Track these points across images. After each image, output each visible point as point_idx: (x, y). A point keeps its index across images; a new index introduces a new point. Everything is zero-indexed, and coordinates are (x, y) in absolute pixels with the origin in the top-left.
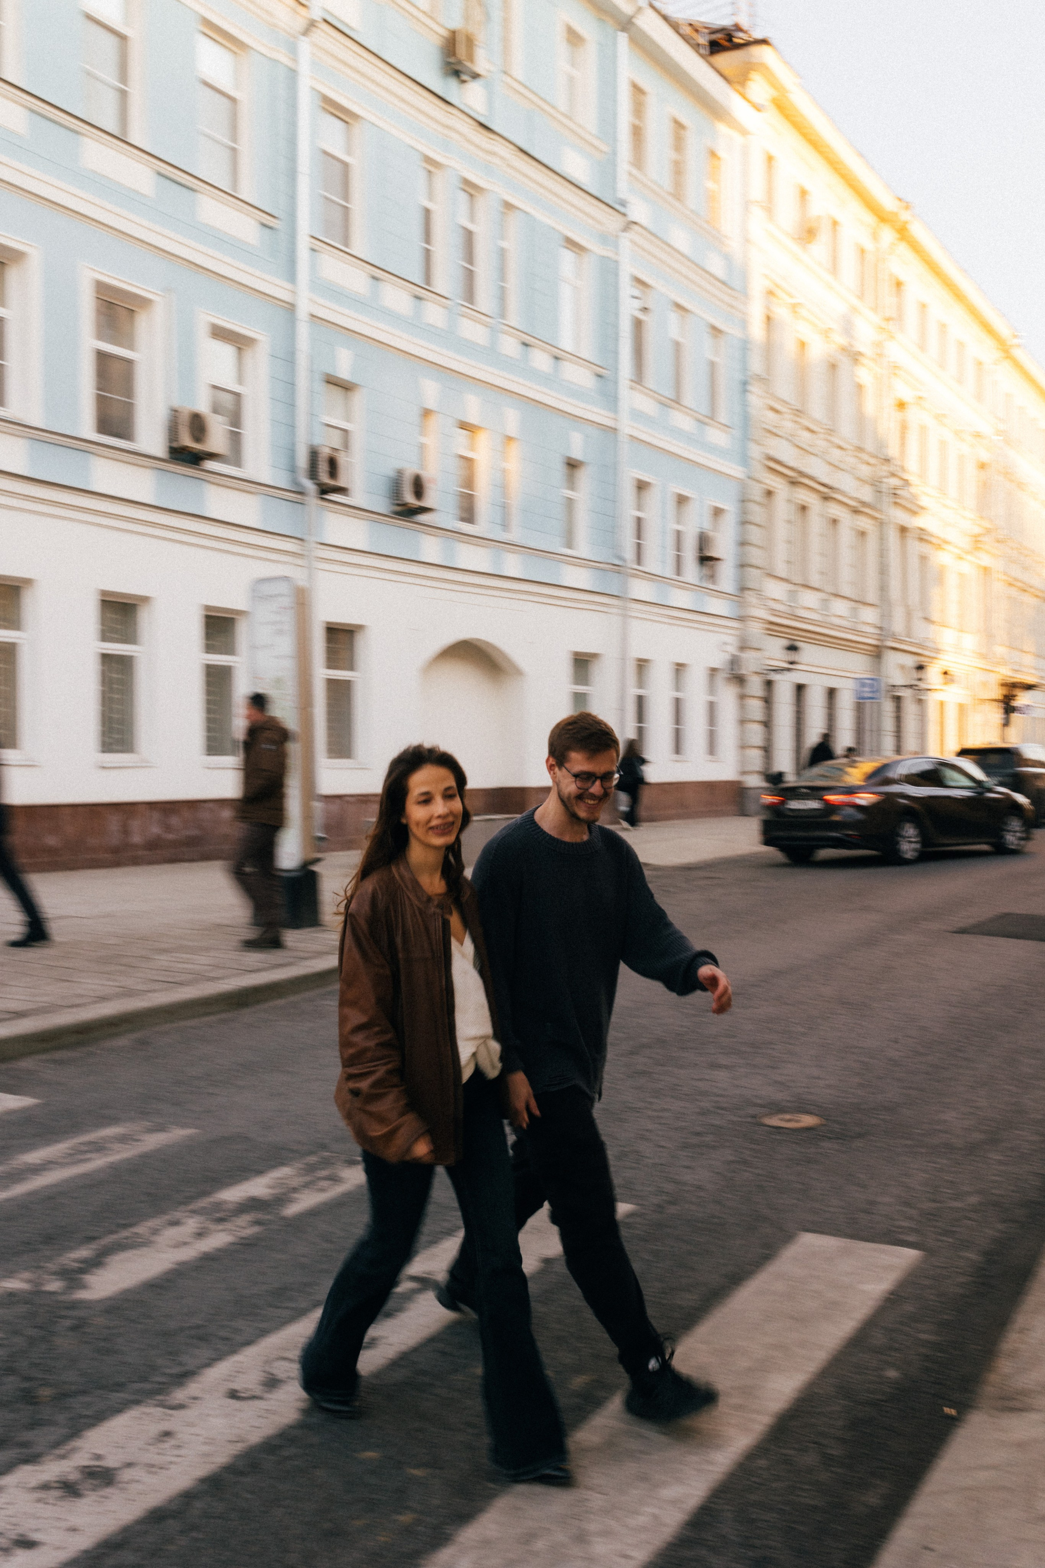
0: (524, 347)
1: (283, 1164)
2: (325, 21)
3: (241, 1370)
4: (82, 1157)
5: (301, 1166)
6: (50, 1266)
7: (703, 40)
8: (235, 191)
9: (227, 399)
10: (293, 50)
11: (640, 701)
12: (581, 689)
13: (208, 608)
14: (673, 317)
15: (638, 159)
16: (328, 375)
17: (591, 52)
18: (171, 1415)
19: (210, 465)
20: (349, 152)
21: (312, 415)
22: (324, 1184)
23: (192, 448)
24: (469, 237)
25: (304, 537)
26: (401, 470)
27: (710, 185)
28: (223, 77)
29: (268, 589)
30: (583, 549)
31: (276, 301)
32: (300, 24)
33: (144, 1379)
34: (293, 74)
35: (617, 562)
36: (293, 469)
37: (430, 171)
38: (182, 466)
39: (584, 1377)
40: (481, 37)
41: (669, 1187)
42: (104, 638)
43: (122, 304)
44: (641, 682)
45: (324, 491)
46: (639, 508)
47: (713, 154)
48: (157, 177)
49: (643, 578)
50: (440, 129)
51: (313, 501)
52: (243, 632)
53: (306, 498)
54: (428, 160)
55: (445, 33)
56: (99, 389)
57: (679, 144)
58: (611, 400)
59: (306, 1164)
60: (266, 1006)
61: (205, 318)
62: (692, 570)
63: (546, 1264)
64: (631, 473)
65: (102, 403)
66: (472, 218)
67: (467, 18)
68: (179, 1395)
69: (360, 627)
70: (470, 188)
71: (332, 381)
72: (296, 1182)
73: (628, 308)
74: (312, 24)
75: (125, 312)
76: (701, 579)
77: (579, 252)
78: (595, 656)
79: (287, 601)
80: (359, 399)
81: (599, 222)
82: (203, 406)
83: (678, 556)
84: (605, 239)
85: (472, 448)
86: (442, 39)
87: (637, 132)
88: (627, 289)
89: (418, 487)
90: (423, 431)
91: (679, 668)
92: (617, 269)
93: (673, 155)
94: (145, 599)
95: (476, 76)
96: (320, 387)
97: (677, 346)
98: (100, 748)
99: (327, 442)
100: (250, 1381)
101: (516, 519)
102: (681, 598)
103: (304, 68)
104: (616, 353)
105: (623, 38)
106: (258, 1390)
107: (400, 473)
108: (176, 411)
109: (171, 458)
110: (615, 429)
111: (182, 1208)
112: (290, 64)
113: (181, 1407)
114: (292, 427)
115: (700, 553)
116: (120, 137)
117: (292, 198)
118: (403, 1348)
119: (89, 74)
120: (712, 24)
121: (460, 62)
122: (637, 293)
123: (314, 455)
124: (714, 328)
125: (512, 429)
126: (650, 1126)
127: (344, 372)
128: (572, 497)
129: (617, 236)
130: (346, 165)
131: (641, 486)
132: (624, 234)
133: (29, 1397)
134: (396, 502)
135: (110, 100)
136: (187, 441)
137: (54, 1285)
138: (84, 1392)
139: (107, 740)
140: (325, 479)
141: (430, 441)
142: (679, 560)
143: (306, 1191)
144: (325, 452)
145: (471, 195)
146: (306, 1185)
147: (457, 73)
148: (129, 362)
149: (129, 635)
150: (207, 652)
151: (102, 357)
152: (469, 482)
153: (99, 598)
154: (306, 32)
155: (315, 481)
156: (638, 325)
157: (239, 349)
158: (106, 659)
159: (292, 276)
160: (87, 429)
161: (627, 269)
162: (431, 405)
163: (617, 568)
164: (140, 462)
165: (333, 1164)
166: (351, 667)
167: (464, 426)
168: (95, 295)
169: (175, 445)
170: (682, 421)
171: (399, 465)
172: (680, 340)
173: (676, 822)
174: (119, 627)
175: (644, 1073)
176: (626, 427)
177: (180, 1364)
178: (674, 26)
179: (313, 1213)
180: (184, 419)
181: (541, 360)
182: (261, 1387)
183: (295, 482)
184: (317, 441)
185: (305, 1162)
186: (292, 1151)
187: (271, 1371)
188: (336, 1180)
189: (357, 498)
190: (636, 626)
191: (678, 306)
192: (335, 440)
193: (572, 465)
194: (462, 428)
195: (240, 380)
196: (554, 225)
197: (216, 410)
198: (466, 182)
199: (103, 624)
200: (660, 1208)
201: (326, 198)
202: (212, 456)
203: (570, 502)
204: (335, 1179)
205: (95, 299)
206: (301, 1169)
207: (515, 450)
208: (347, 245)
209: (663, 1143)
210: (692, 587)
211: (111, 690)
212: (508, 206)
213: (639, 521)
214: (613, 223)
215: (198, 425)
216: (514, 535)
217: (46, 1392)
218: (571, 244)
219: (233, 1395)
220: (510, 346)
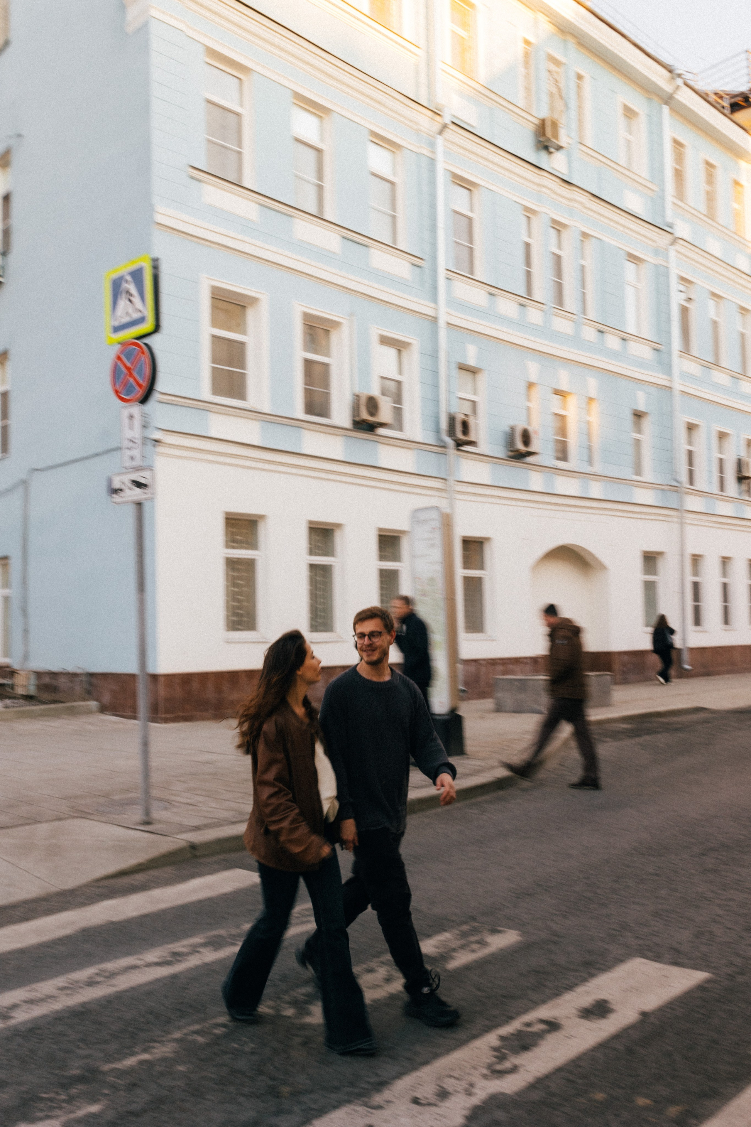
0: (600, 334)
1: (445, 930)
2: (453, 123)
3: (421, 1083)
4: (304, 919)
5: (458, 932)
6: (286, 998)
7: (726, 104)
8: (395, 244)
9: (392, 386)
10: (432, 145)
11: (696, 586)
12: (650, 578)
13: (380, 530)
14: (711, 304)
15: (680, 193)
16: (460, 364)
17: (642, 121)
18: (372, 1113)
19: (381, 431)
20: (471, 210)
21: (449, 391)
22: (475, 946)
23: (369, 420)
24: (558, 259)
25: (448, 478)
26: (513, 426)
27: (736, 206)
28: (385, 170)
29: (422, 516)
30: (648, 475)
31: (423, 316)
32: (437, 127)
33: (352, 1084)
34: (432, 161)
35: (675, 484)
36: (438, 431)
37: (529, 217)
38: (363, 433)
39: (678, 1107)
40: (562, 121)
41: (738, 961)
42: (311, 552)
43: (321, 327)
44: (696, 572)
45: (459, 444)
46: (690, 443)
47: (737, 183)
48: (342, 239)
49: (695, 495)
50: (535, 187)
51: (452, 450)
52: (405, 545)
53: (447, 450)
54: (527, 209)
55: (536, 122)
56: (306, 384)
57: (710, 179)
58: (667, 368)
59: (461, 931)
60: (429, 812)
61: (375, 332)
62: (732, 487)
63: (643, 1016)
64: (682, 419)
65: (309, 394)
66: (560, 246)
67: (552, 108)
68: (378, 1099)
69: (488, 539)
70: (558, 226)
71: (463, 368)
72: (456, 944)
73: (677, 299)
74: (445, 126)
75: (321, 332)
76: (740, 493)
77: (638, 263)
78: (660, 553)
79: (437, 524)
80: (482, 379)
81: (654, 241)
82: (375, 392)
83: (721, 477)
84: (656, 252)
85: (564, 408)
86: (535, 126)
87: (679, 175)
88: (675, 285)
89: (526, 438)
90: (528, 398)
91: (725, 561)
92: (668, 272)
93: (707, 188)
94: (339, 526)
95: (559, 148)
96: (455, 372)
97: (715, 323)
98: (309, 629)
99: (461, 411)
100: (427, 1092)
101: (597, 457)
102: (725, 508)
103: (440, 157)
104: (669, 333)
105: (666, 109)
106: (433, 1099)
107: (513, 429)
108: (358, 396)
109: (354, 428)
110: (670, 388)
111: (376, 959)
112: (429, 154)
113: (379, 1107)
114: (436, 401)
115: (738, 474)
116: (318, 216)
117: (434, 244)
118: (539, 1075)
119: (296, 176)
120: (733, 91)
121: (549, 140)
122: (682, 288)
123: (452, 420)
124: (742, 308)
125: (593, 393)
126: (720, 912)
127: (472, 362)
128: (639, 438)
129: (666, 250)
130: (470, 219)
131: (691, 428)
132: (672, 247)
133: (274, 1092)
134: (510, 449)
135: (311, 192)
136: (365, 415)
137: (289, 1012)
138: (312, 1092)
139: (314, 623)
140: (460, 435)
141: (534, 405)
142: (722, 480)
143: (462, 951)
144: (460, 417)
145: (559, 231)
146: (463, 947)
147: (546, 148)
148: (326, 365)
149: (327, 550)
150: (380, 560)
151: (308, 364)
152: (562, 431)
153: (308, 525)
154: (441, 133)
155: (453, 438)
156: (684, 311)
157: (399, 351)
158: (313, 567)
159: (434, 298)
160: (299, 412)
161: (674, 272)
162: (533, 379)
163: (676, 488)
164: (336, 432)
165: (481, 932)
166: (482, 567)
167: (557, 392)
168: (303, 322)
169: (357, 419)
170: (720, 378)
171: (512, 423)
172: (717, 319)
173: (727, 676)
174: (320, 545)
175: (715, 871)
176: (678, 385)
177: (377, 1075)
178: (704, 97)
179: (467, 968)
180: (363, 401)
181: (612, 342)
182: (435, 1097)
183: (440, 439)
184: (453, 410)
185: (460, 929)
186: (453, 921)
187: (441, 1084)
188: (483, 945)
189: (483, 447)
190: (689, 530)
191: (714, 295)
192: (467, 408)
193: (638, 415)
194: (555, 394)
195: (400, 372)
196: (618, 245)
197: (383, 394)
198: (554, 221)
199: (310, 543)
200: (731, 977)
201: (456, 242)
202: (382, 425)
203: (638, 443)
204: (483, 943)
205: (303, 325)
206: (458, 935)
207: (595, 407)
208: (472, 274)
209: (730, 926)
210: (733, 499)
211: (316, 588)
212: (585, 235)
213: (690, 453)
214: (663, 239)
215: (372, 405)
216: (597, 468)
217: (286, 1090)
218: (633, 258)
219: (416, 1101)
220: (589, 333)
